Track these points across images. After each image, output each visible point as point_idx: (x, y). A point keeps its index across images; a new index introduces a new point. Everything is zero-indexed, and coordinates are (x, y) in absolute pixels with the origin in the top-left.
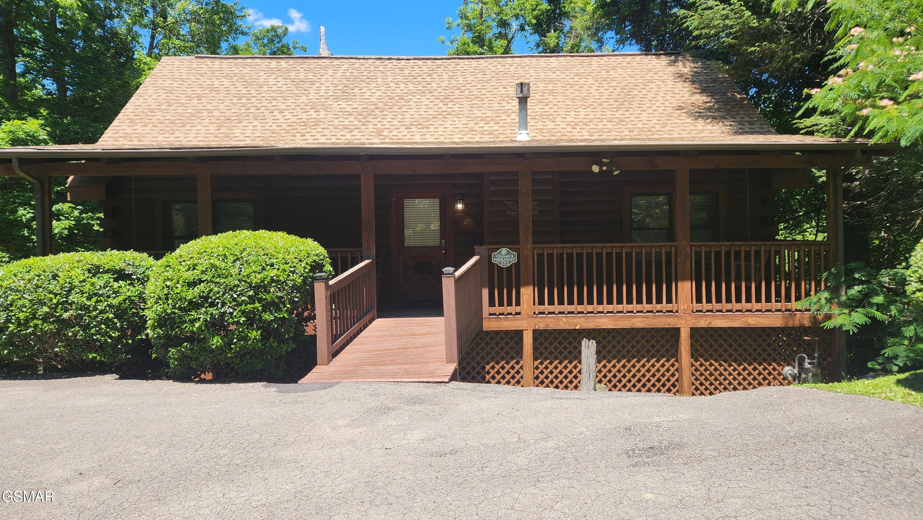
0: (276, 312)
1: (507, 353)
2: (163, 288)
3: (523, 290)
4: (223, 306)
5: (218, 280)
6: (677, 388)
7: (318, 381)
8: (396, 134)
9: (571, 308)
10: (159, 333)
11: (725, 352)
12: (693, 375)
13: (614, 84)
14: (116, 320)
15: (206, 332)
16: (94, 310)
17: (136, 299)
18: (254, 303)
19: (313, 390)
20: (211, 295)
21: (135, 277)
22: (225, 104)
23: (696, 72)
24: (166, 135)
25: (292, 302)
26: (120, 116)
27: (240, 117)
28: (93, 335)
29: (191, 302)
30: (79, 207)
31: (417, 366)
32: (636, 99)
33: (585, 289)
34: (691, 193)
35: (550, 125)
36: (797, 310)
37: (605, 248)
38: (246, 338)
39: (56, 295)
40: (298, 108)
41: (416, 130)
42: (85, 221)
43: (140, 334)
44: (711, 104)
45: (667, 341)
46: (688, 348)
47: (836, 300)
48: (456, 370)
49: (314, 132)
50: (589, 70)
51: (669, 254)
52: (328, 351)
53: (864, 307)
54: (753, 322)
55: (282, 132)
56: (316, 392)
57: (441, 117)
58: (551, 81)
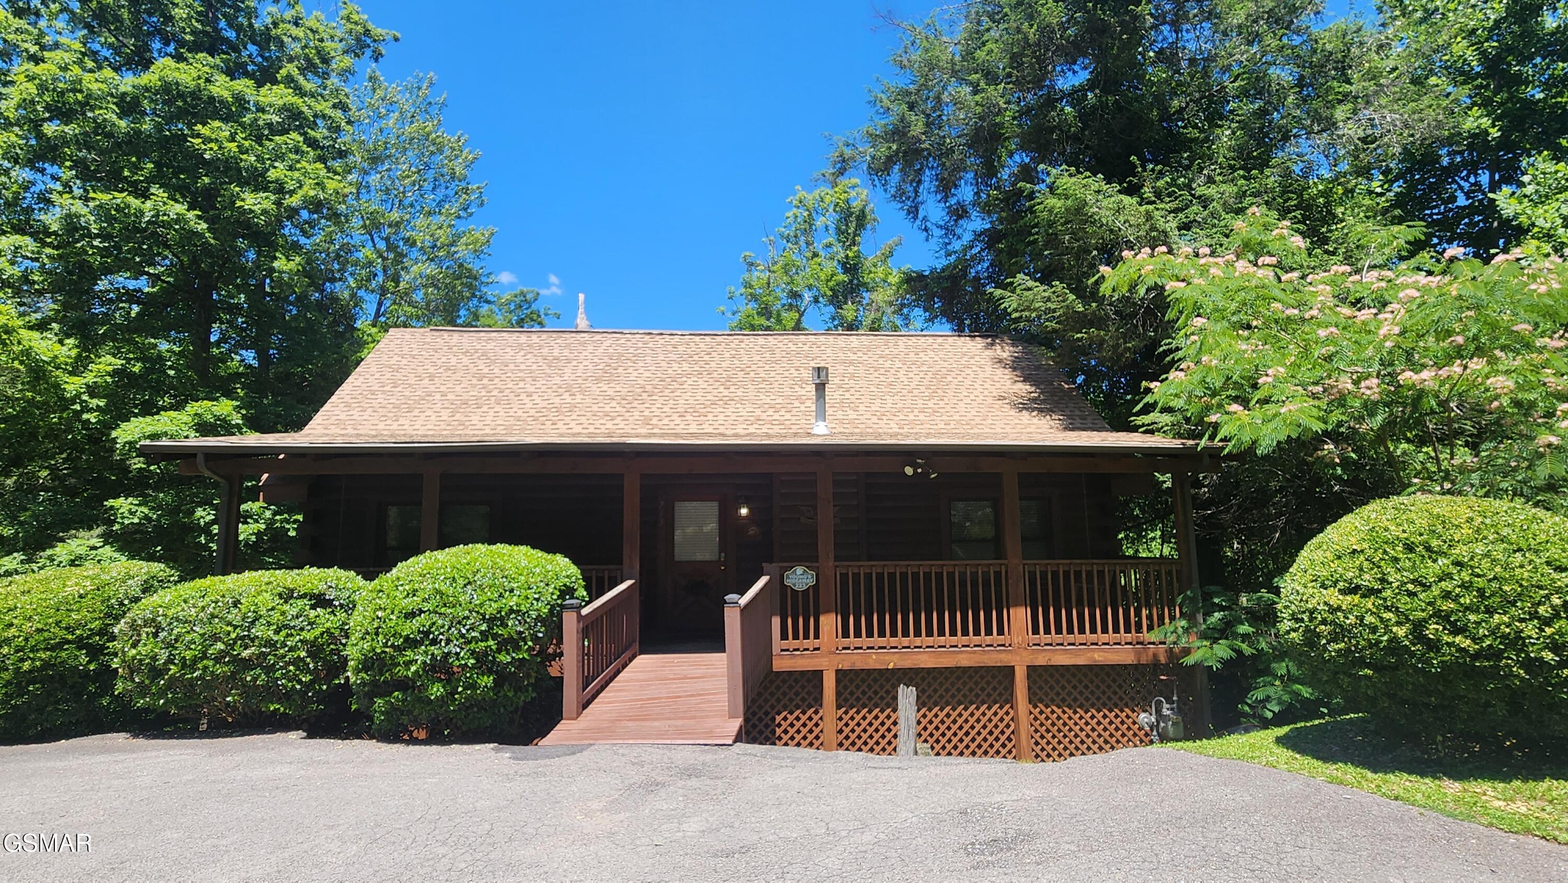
0: (513, 652)
1: (803, 700)
2: (374, 620)
3: (822, 618)
4: (447, 644)
5: (443, 610)
6: (1013, 743)
7: (564, 743)
8: (667, 423)
9: (882, 641)
10: (363, 678)
11: (1069, 696)
12: (1032, 725)
13: (925, 368)
14: (308, 660)
15: (423, 677)
16: (282, 648)
17: (337, 633)
18: (487, 640)
19: (558, 756)
20: (433, 629)
21: (337, 603)
22: (462, 386)
23: (1016, 357)
24: (388, 422)
25: (535, 639)
26: (334, 398)
27: (478, 401)
28: (277, 679)
29: (407, 638)
30: (272, 507)
31: (692, 722)
32: (950, 386)
33: (899, 617)
34: (1020, 499)
35: (852, 415)
36: (1150, 643)
37: (923, 567)
38: (473, 686)
39: (235, 627)
40: (550, 390)
41: (692, 418)
42: (278, 525)
43: (338, 677)
44: (1036, 395)
45: (1000, 683)
46: (1025, 691)
47: (1195, 630)
48: (741, 727)
49: (567, 420)
50: (896, 352)
51: (998, 574)
52: (578, 702)
53: (1227, 638)
54: (1100, 659)
55: (529, 419)
56: (562, 759)
57: (721, 402)
58: (851, 363)
